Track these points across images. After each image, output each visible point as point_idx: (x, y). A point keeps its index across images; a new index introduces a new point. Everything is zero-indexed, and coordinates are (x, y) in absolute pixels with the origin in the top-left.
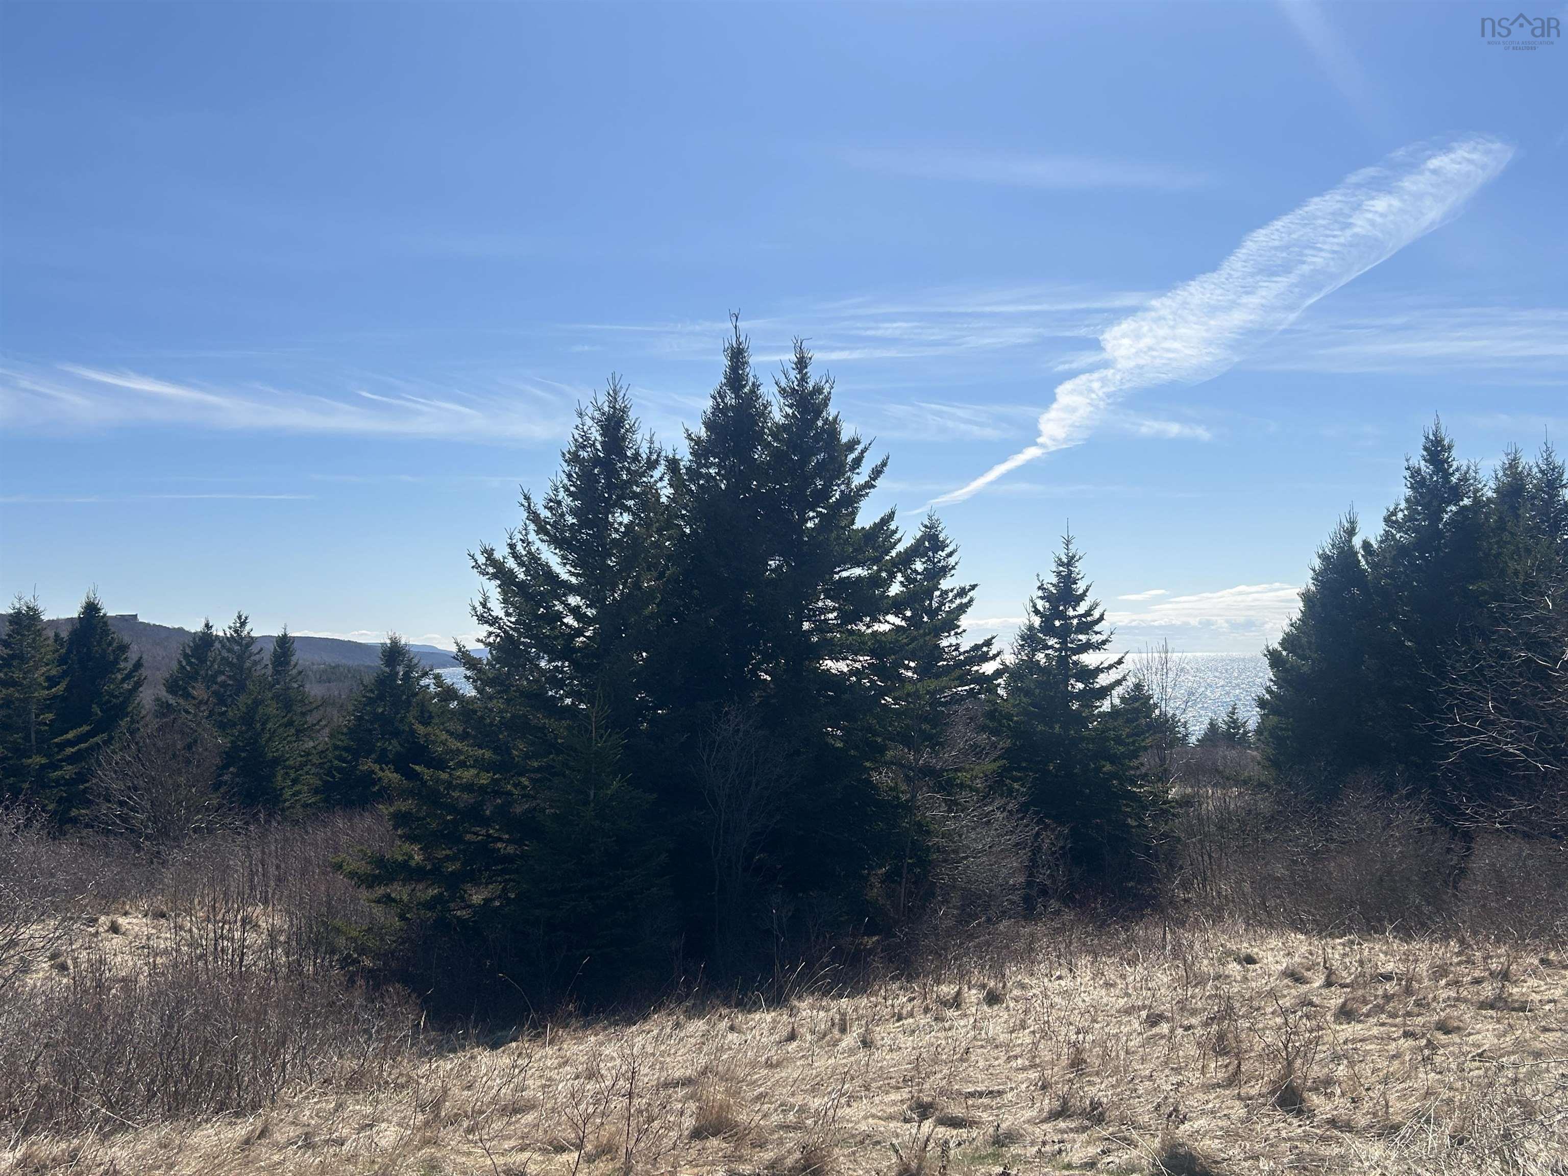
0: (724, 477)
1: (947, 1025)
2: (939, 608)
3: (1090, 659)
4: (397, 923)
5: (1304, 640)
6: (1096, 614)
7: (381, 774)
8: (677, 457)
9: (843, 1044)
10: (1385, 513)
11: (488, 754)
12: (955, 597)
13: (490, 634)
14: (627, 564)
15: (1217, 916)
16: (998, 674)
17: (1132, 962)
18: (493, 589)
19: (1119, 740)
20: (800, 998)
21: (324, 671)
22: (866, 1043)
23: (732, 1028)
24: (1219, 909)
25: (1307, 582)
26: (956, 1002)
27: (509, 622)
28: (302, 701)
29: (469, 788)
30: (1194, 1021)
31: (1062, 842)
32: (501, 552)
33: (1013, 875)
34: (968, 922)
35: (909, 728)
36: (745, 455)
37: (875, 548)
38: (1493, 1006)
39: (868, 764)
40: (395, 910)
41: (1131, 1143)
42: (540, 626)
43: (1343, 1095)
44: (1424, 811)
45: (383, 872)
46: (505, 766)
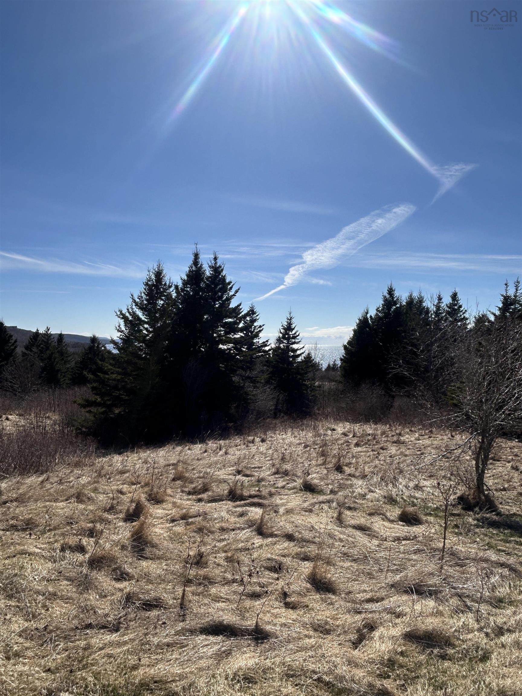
0: (192, 291)
1: (249, 448)
2: (253, 331)
3: (295, 346)
4: (93, 418)
5: (353, 342)
6: (297, 334)
7: (88, 375)
8: (178, 285)
9: (220, 454)
10: (376, 308)
11: (120, 370)
12: (258, 328)
13: (121, 335)
14: (162, 316)
15: (326, 417)
16: (270, 350)
17: (303, 430)
18: (122, 322)
19: (302, 369)
20: (209, 441)
21: (74, 344)
22: (226, 453)
23: (189, 449)
24: (327, 416)
25: (355, 327)
26: (253, 442)
27: (126, 332)
28: (66, 353)
29: (114, 380)
30: (316, 447)
31: (285, 397)
32: (124, 311)
33: (271, 406)
34: (258, 419)
35: (243, 365)
36: (198, 285)
37: (235, 313)
38: (396, 443)
39: (232, 375)
40: (92, 415)
41: (295, 481)
42: (136, 333)
43: (353, 467)
44: (382, 389)
45: (88, 404)
46: (125, 374)
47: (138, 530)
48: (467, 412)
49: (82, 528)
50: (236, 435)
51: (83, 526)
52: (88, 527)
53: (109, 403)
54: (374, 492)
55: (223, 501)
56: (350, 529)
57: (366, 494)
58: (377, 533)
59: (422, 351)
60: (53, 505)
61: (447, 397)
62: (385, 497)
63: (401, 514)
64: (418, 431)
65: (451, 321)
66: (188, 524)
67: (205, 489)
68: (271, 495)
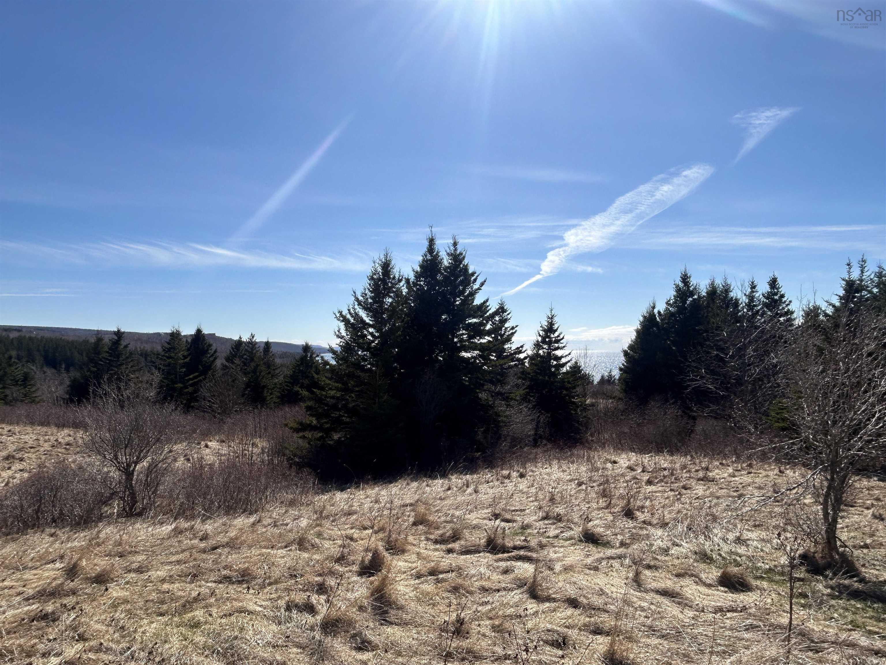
0: (426, 285)
1: (505, 485)
2: (504, 334)
3: (559, 353)
4: (307, 446)
5: (636, 346)
6: (561, 337)
7: (301, 392)
8: (409, 278)
9: (467, 492)
10: (666, 301)
11: (340, 385)
12: (510, 330)
13: (341, 342)
14: (390, 317)
15: (603, 446)
16: (525, 358)
17: (573, 463)
18: (342, 325)
19: (569, 382)
20: (452, 475)
21: (282, 354)
22: (476, 491)
23: (427, 485)
24: (604, 444)
25: (637, 325)
26: (508, 477)
27: (348, 338)
28: (274, 365)
29: (333, 397)
30: (594, 484)
31: (547, 419)
32: (345, 312)
33: (530, 431)
34: (513, 448)
35: (493, 377)
36: (434, 277)
37: (481, 312)
38: (702, 480)
39: (478, 391)
40: (307, 441)
41: (571, 529)
42: (359, 339)
43: (648, 512)
44: (678, 409)
45: (302, 427)
46: (346, 390)
47: (378, 587)
48: (807, 437)
49: (309, 582)
50: (486, 468)
51: (310, 580)
52: (316, 582)
53: (327, 426)
54: (680, 546)
55: (479, 553)
56: (652, 595)
57: (668, 548)
58: (690, 601)
59: (732, 357)
60: (269, 553)
61: (770, 418)
62: (696, 553)
63: (721, 577)
64: (732, 465)
65: (770, 316)
66: (438, 581)
67: (455, 537)
68: (542, 546)
